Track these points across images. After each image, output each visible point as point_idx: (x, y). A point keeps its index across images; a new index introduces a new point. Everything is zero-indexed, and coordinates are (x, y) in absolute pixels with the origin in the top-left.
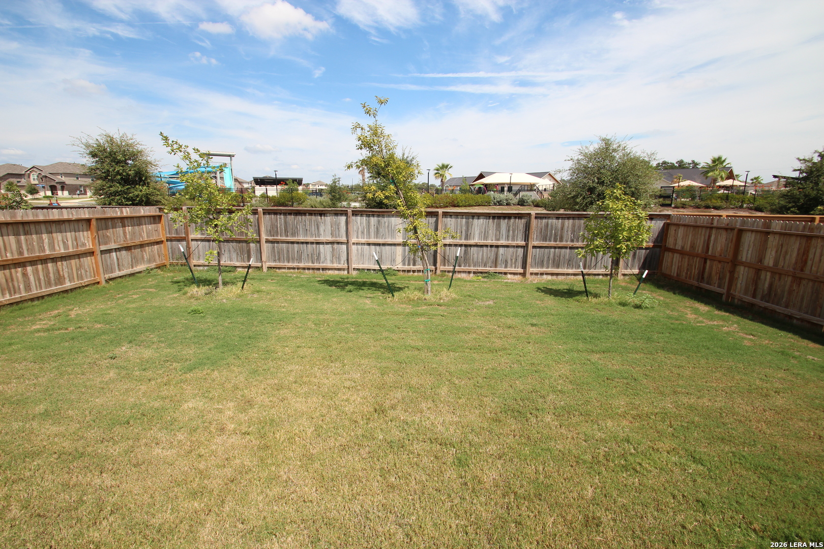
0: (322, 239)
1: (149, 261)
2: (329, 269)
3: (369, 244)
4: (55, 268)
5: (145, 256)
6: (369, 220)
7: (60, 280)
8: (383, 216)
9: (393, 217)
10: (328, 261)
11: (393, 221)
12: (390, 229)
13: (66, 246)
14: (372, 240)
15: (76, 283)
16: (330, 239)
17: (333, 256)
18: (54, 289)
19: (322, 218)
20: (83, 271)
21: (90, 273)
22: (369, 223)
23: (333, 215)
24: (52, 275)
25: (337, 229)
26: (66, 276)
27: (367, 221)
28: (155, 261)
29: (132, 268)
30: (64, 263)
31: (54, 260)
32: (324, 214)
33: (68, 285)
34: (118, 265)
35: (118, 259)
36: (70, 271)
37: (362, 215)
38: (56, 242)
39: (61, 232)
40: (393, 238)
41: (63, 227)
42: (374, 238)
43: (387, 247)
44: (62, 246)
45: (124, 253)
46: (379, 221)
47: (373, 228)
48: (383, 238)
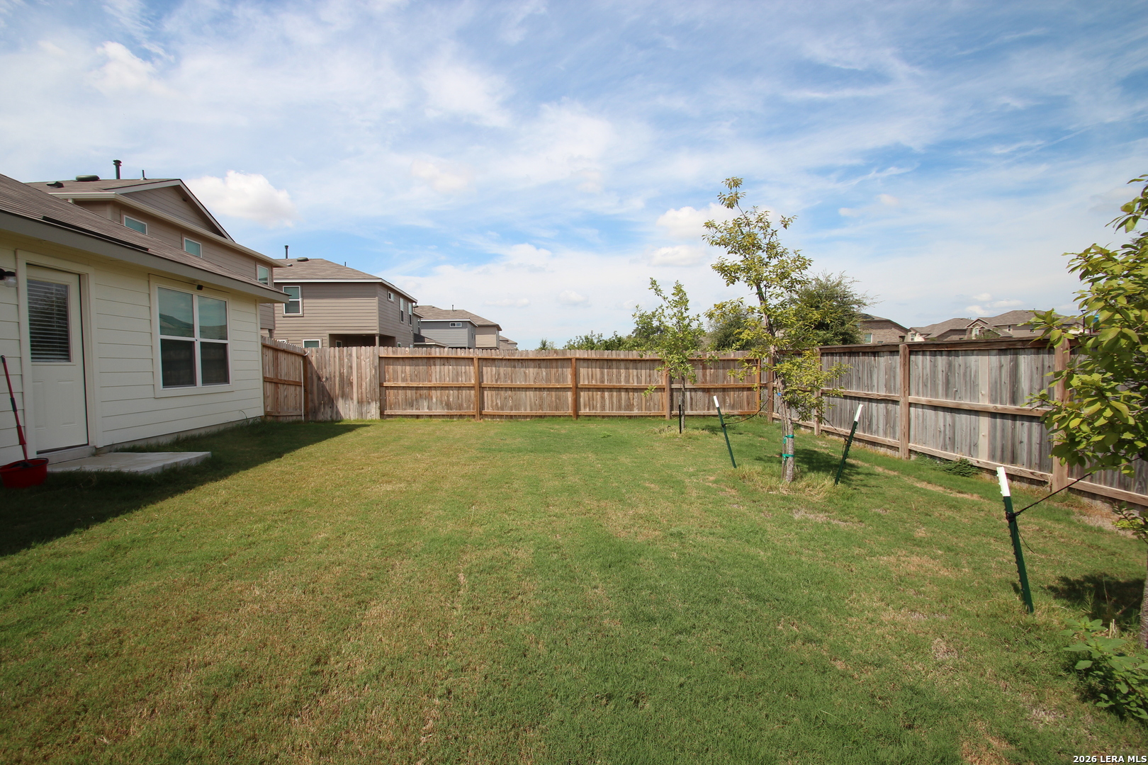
0: (874, 393)
1: (733, 407)
2: (882, 445)
3: (935, 408)
4: (627, 397)
5: (728, 400)
6: (935, 361)
7: (630, 406)
8: (956, 353)
9: (973, 355)
10: (881, 431)
11: (973, 363)
12: (968, 379)
13: (639, 381)
14: (941, 400)
15: (644, 412)
16: (883, 393)
17: (886, 425)
18: (623, 412)
19: (875, 360)
20: (652, 404)
21: (659, 406)
22: (934, 366)
23: (888, 353)
24: (623, 402)
25: (892, 378)
26: (635, 404)
27: (932, 363)
28: (741, 408)
29: (708, 409)
30: (636, 394)
31: (627, 390)
32: (878, 352)
33: (635, 412)
34: (691, 404)
35: (691, 398)
36: (639, 401)
37: (924, 353)
38: (631, 376)
39: (637, 369)
40: (974, 398)
41: (639, 365)
42: (942, 395)
43: (964, 417)
44: (635, 380)
45: (700, 394)
46: (950, 365)
47: (940, 376)
48: (957, 398)
